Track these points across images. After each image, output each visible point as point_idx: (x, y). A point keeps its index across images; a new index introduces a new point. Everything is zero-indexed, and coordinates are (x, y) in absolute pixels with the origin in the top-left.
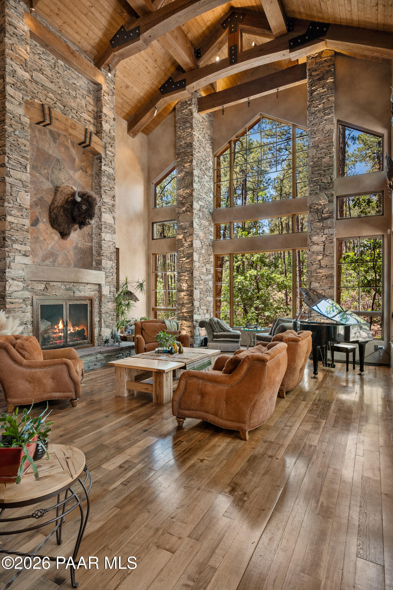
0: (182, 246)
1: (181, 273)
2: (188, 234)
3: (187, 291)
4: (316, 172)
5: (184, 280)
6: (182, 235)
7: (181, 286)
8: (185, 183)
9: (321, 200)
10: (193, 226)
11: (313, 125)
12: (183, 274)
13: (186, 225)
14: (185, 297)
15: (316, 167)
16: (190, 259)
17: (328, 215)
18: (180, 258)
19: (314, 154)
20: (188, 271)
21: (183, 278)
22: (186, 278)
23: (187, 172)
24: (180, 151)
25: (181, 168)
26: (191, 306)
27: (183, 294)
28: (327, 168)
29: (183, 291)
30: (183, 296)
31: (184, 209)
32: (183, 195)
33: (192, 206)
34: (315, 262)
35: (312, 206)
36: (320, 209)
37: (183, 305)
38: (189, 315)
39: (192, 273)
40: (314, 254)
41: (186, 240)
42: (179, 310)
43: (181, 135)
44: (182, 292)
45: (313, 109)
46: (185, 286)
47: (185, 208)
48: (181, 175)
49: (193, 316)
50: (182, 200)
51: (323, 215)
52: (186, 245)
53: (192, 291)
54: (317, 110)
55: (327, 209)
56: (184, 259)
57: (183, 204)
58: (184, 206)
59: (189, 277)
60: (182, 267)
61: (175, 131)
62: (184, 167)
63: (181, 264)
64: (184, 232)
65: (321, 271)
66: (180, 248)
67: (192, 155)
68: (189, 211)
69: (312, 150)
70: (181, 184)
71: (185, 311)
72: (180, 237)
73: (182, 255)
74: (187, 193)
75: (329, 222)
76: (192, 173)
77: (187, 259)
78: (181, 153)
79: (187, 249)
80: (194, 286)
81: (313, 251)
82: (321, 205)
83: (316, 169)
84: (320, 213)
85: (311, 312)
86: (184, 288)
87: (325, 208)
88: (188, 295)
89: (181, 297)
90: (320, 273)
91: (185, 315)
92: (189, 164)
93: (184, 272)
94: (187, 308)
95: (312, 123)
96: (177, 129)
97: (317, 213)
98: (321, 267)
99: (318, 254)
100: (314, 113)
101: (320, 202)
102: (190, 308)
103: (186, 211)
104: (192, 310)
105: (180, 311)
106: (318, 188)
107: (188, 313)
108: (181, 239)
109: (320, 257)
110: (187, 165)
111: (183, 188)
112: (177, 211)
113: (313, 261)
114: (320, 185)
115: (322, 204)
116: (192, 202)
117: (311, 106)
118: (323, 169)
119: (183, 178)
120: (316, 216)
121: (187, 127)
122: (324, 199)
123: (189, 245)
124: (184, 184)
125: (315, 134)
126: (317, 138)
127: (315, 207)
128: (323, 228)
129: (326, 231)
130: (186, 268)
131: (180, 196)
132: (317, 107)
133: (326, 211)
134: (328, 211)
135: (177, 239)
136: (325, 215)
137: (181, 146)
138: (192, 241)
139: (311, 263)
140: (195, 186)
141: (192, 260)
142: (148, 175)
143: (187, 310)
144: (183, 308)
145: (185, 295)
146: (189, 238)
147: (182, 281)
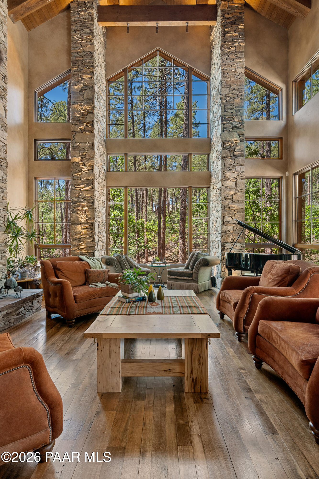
0: (80, 170)
1: (77, 202)
2: (87, 157)
3: (86, 223)
4: (229, 111)
5: (82, 211)
6: (80, 158)
7: (78, 218)
8: (83, 98)
9: (234, 138)
10: (93, 149)
11: (225, 65)
12: (81, 204)
13: (85, 146)
14: (83, 231)
15: (229, 105)
16: (91, 187)
17: (239, 153)
18: (76, 185)
19: (227, 93)
20: (88, 200)
21: (80, 208)
22: (85, 209)
23: (86, 86)
24: (77, 59)
25: (79, 79)
26: (92, 241)
27: (79, 227)
28: (239, 109)
29: (81, 223)
30: (80, 229)
31: (82, 127)
32: (80, 111)
33: (92, 125)
34: (228, 197)
35: (226, 143)
36: (233, 146)
37: (80, 240)
38: (89, 251)
39: (93, 203)
40: (227, 189)
41: (84, 164)
42: (76, 246)
43: (77, 40)
44: (78, 224)
45: (226, 49)
46: (83, 218)
47: (83, 127)
48: (78, 87)
49: (94, 253)
50: (79, 117)
51: (235, 153)
52: (85, 169)
53: (93, 224)
54: (229, 52)
55: (238, 147)
56: (82, 186)
57: (81, 122)
58: (82, 124)
59: (88, 207)
60: (79, 196)
61: (69, 35)
62: (82, 78)
63: (78, 192)
64: (82, 155)
65: (233, 206)
66: (76, 173)
67: (93, 66)
68: (88, 131)
69: (225, 89)
70: (78, 98)
71: (83, 247)
72: (77, 160)
73: (80, 182)
74: (86, 109)
75: (240, 159)
76: (93, 87)
77: (86, 186)
78: (78, 61)
79: (86, 175)
80: (95, 219)
81: (226, 186)
82: (233, 143)
83: (229, 107)
84: (233, 150)
85: (224, 245)
86: (83, 221)
87: (236, 146)
88: (87, 228)
89: (77, 230)
90: (232, 207)
91: (84, 251)
92: (89, 76)
93: (82, 202)
94: (86, 244)
95: (225, 63)
96: (73, 32)
97: (230, 151)
98: (233, 202)
99: (231, 189)
100: (227, 53)
101: (233, 140)
102: (90, 243)
103: (85, 130)
104: (92, 245)
105: (76, 248)
106: (230, 126)
107: (87, 250)
108: (78, 163)
109: (232, 193)
110: (86, 77)
111: (81, 103)
112: (72, 129)
113: (226, 196)
114: (232, 124)
115: (235, 142)
116: (93, 121)
117: (224, 46)
118: (235, 109)
119: (81, 92)
120: (229, 153)
121: (86, 33)
122: (237, 137)
123: (88, 170)
124: (81, 99)
125: (228, 73)
126: (229, 79)
127: (228, 143)
128: (235, 165)
129: (238, 168)
130: (85, 196)
131: (77, 112)
132: (230, 48)
133: (238, 149)
134: (239, 149)
135: (72, 161)
136: (237, 153)
137: (78, 53)
138: (92, 166)
139: (224, 197)
140: (96, 103)
141: (93, 188)
142: (29, 79)
143: (85, 246)
144: (80, 244)
145: (83, 229)
146: (89, 162)
147: (79, 212)
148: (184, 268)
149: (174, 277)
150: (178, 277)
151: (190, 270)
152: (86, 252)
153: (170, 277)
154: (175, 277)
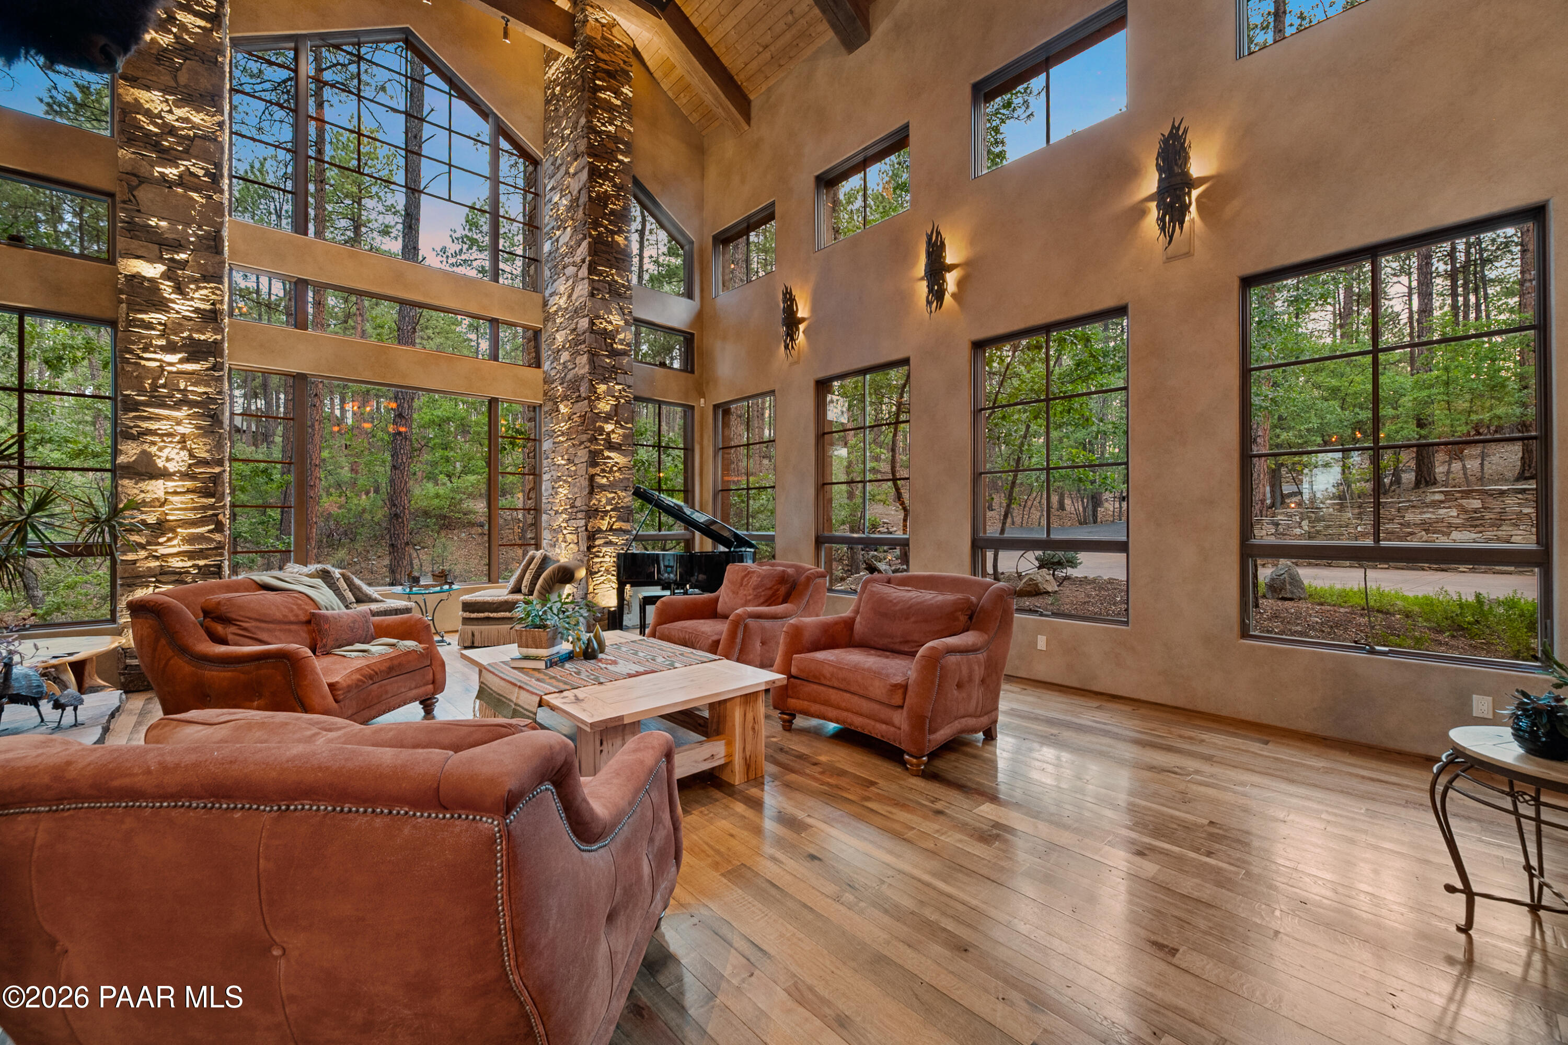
0: (160, 306)
1: (148, 405)
2: (193, 272)
3: (185, 476)
4: (603, 255)
5: (172, 436)
6: (161, 268)
7: (150, 456)
8: (176, 80)
9: (613, 315)
10: (217, 249)
11: (596, 156)
12: (166, 412)
13: (185, 235)
14: (175, 499)
15: (603, 244)
16: (207, 364)
17: (624, 347)
18: (145, 350)
19: (599, 218)
20: (195, 404)
21: (161, 426)
22: (181, 429)
23: (189, 47)
26: (211, 531)
27: (159, 488)
28: (622, 257)
29: (165, 474)
30: (161, 493)
31: (171, 172)
32: (162, 118)
33: (214, 176)
34: (601, 435)
35: (597, 321)
36: (611, 331)
37: (161, 528)
38: (202, 563)
39: (216, 416)
40: (601, 418)
41: (180, 291)
42: (141, 547)
44: (153, 477)
45: (598, 124)
46: (172, 458)
47: (175, 171)
50: (158, 135)
51: (615, 346)
52: (184, 307)
53: (216, 478)
55: (622, 336)
56: (169, 358)
57: (167, 155)
58: (172, 162)
59: (197, 426)
60: (156, 386)
63: (150, 374)
64: (173, 260)
65: (612, 455)
66: (142, 312)
68: (198, 191)
70: (155, 73)
71: (173, 550)
72: (150, 270)
73: (160, 342)
74: (188, 120)
75: (626, 361)
76: (215, 64)
77: (188, 361)
79: (189, 325)
81: (598, 411)
82: (612, 323)
83: (604, 248)
84: (610, 339)
85: (594, 536)
86: (172, 467)
87: (618, 332)
88: (189, 491)
89: (149, 497)
90: (609, 458)
93: (170, 408)
94: (187, 541)
95: (594, 151)
97: (605, 339)
98: (611, 446)
99: (607, 419)
100: (599, 133)
101: (611, 317)
102: (206, 538)
103: (183, 185)
104: (214, 545)
105: (143, 554)
106: (606, 289)
107: (191, 558)
108: (151, 280)
109: (611, 427)
111: (165, 92)
112: (125, 165)
113: (599, 433)
114: (610, 285)
115: (614, 322)
116: (218, 166)
118: (615, 255)
119: (168, 58)
120: (603, 344)
122: (618, 315)
123: (197, 311)
124: (168, 80)
125: (600, 176)
127: (601, 323)
128: (615, 370)
129: (621, 378)
130: (183, 391)
131: (149, 116)
132: (605, 125)
133: (620, 340)
134: (624, 340)
135: (126, 271)
136: (620, 347)
138: (215, 303)
139: (595, 436)
141: (216, 368)
143: (185, 548)
144: (161, 540)
145: (176, 493)
146: (198, 288)
147: (157, 439)
148: (506, 591)
149: (482, 615)
150: (492, 615)
151: (525, 595)
152: (190, 563)
153: (467, 615)
154: (486, 614)
